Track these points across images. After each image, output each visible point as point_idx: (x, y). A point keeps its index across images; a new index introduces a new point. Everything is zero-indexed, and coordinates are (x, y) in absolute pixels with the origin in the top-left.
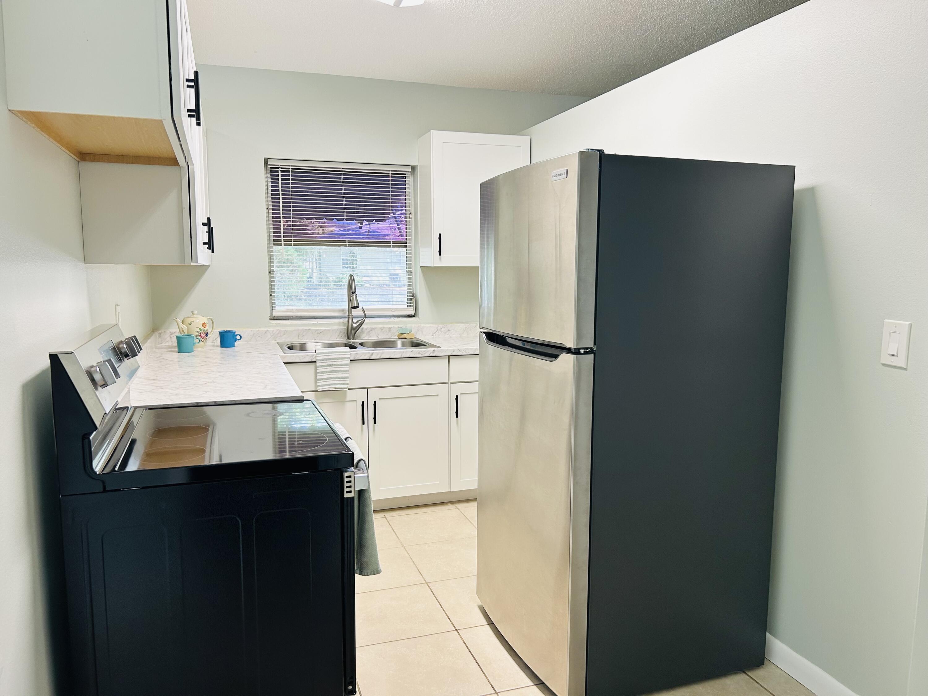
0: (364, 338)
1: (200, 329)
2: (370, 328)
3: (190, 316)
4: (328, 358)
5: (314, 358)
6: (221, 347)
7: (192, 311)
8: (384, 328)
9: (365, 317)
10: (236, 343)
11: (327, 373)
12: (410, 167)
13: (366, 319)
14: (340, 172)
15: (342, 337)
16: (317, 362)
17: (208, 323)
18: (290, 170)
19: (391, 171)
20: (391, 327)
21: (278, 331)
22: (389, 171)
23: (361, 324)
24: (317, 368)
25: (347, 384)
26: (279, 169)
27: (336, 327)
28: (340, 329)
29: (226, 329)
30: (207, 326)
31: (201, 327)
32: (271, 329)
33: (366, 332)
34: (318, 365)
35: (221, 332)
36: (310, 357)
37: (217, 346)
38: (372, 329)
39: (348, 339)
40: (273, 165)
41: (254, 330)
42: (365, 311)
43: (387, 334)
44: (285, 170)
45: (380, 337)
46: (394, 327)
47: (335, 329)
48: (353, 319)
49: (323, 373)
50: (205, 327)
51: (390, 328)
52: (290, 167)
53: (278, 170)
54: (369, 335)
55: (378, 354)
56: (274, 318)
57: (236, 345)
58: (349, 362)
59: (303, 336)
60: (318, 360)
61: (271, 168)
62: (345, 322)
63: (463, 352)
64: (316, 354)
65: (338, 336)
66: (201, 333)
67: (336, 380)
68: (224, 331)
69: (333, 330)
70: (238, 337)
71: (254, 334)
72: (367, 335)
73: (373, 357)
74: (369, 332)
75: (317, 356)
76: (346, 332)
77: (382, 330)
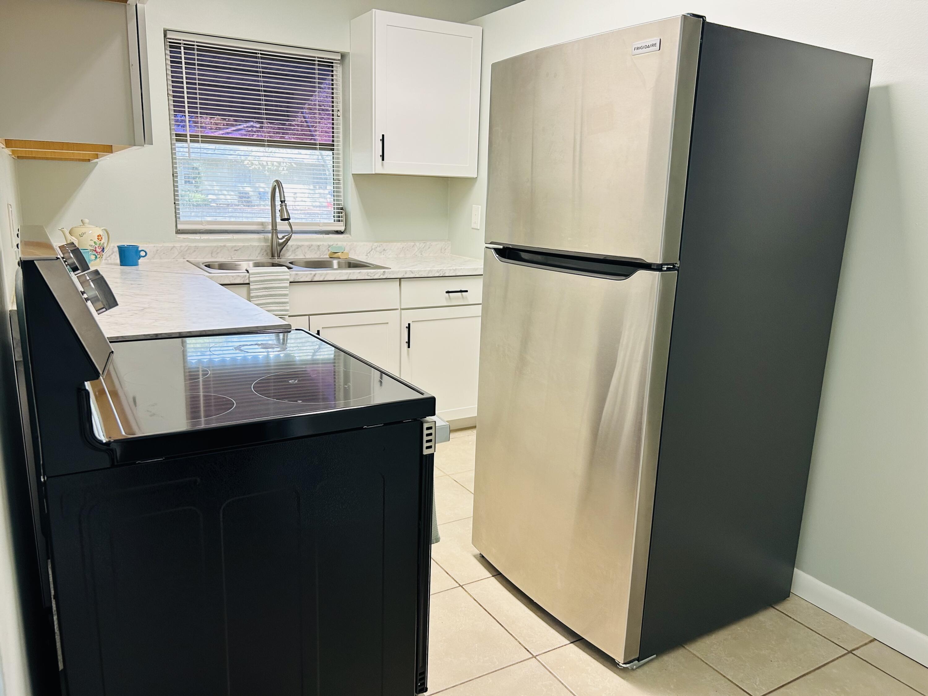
0: (289, 256)
1: (94, 242)
2: (296, 245)
3: (80, 226)
4: (264, 279)
5: (246, 279)
6: (121, 266)
7: (81, 219)
8: (312, 245)
9: (292, 232)
10: (139, 261)
11: (262, 297)
12: (340, 54)
13: (293, 234)
14: (257, 54)
15: (264, 255)
16: (251, 284)
17: (103, 234)
18: (196, 47)
19: (318, 58)
20: (321, 245)
21: (187, 247)
22: (314, 57)
23: (288, 240)
24: (251, 292)
25: (287, 310)
26: (182, 45)
27: (256, 244)
28: (261, 245)
29: (126, 244)
30: (103, 239)
31: (96, 240)
32: (177, 245)
33: (291, 249)
34: (251, 287)
35: (120, 247)
36: (242, 278)
37: (116, 265)
38: (298, 247)
39: (272, 258)
40: (173, 39)
41: (157, 245)
42: (291, 224)
43: (316, 253)
44: (189, 48)
45: (307, 257)
46: (323, 244)
47: (255, 246)
48: (278, 234)
49: (258, 298)
50: (100, 241)
51: (319, 246)
52: (196, 44)
53: (180, 46)
54: (295, 253)
55: (321, 275)
56: (179, 231)
57: (139, 264)
58: (288, 285)
59: (218, 253)
60: (251, 281)
61: (170, 42)
62: (265, 238)
63: (416, 274)
64: (248, 274)
65: (259, 254)
66: (96, 248)
67: (274, 305)
68: (124, 245)
69: (252, 248)
70: (143, 254)
71: (157, 250)
72: (292, 253)
73: (316, 279)
74: (295, 250)
75: (250, 276)
76: (270, 248)
77: (310, 247)
